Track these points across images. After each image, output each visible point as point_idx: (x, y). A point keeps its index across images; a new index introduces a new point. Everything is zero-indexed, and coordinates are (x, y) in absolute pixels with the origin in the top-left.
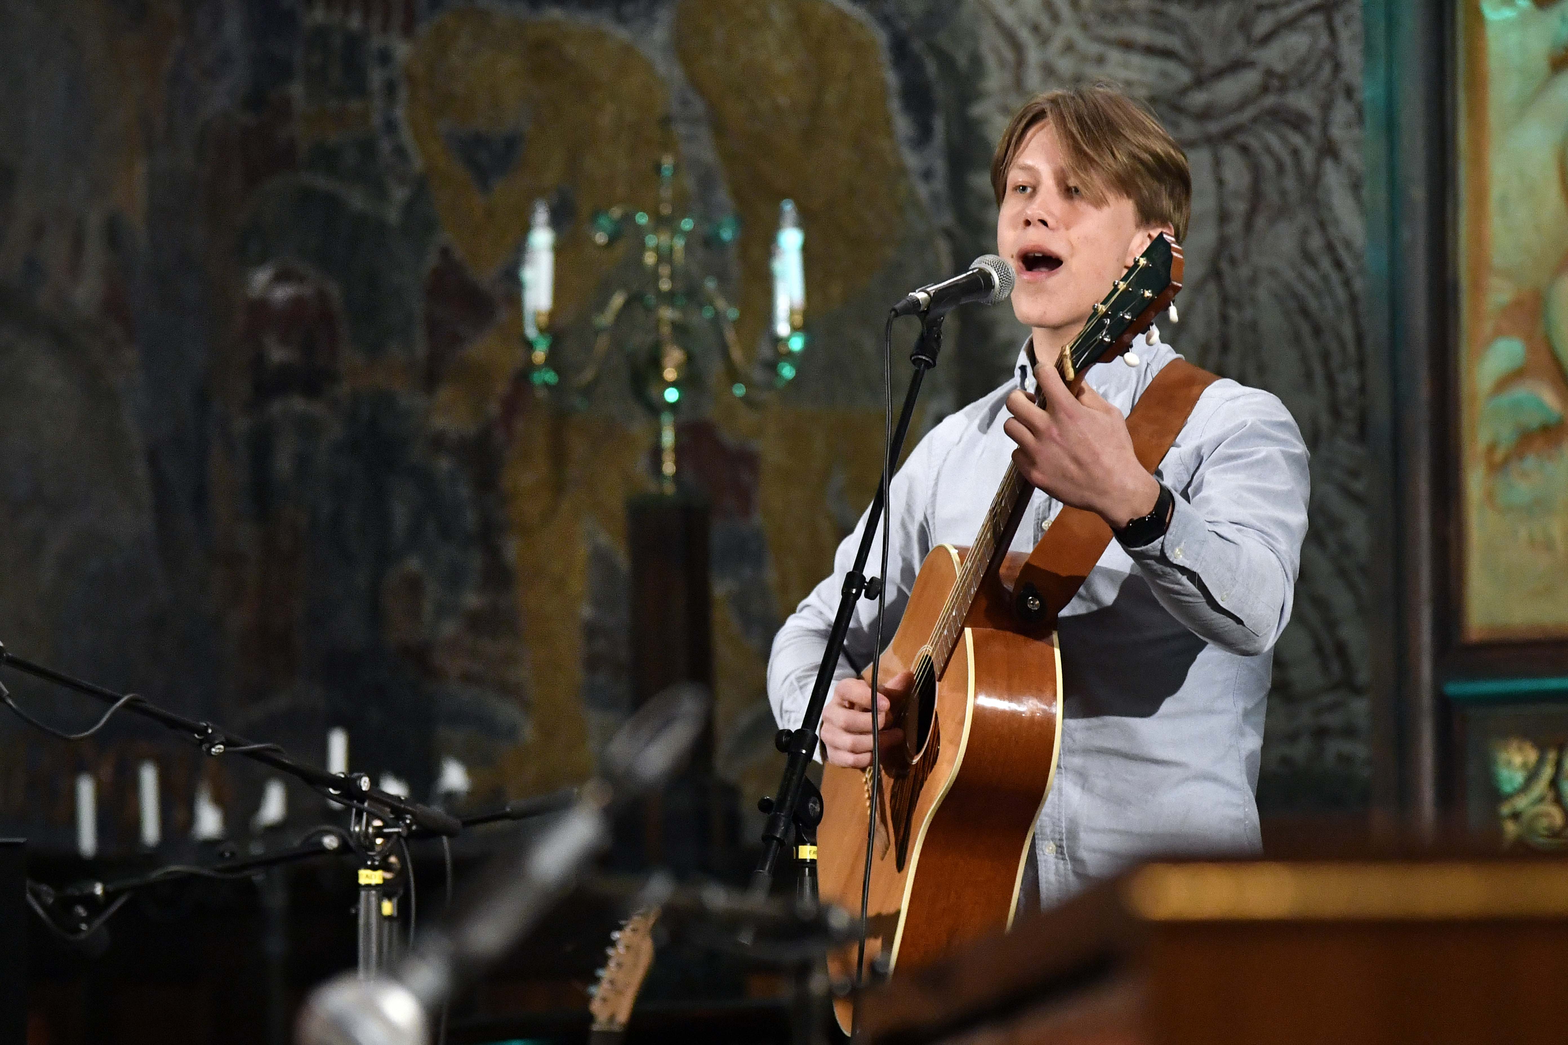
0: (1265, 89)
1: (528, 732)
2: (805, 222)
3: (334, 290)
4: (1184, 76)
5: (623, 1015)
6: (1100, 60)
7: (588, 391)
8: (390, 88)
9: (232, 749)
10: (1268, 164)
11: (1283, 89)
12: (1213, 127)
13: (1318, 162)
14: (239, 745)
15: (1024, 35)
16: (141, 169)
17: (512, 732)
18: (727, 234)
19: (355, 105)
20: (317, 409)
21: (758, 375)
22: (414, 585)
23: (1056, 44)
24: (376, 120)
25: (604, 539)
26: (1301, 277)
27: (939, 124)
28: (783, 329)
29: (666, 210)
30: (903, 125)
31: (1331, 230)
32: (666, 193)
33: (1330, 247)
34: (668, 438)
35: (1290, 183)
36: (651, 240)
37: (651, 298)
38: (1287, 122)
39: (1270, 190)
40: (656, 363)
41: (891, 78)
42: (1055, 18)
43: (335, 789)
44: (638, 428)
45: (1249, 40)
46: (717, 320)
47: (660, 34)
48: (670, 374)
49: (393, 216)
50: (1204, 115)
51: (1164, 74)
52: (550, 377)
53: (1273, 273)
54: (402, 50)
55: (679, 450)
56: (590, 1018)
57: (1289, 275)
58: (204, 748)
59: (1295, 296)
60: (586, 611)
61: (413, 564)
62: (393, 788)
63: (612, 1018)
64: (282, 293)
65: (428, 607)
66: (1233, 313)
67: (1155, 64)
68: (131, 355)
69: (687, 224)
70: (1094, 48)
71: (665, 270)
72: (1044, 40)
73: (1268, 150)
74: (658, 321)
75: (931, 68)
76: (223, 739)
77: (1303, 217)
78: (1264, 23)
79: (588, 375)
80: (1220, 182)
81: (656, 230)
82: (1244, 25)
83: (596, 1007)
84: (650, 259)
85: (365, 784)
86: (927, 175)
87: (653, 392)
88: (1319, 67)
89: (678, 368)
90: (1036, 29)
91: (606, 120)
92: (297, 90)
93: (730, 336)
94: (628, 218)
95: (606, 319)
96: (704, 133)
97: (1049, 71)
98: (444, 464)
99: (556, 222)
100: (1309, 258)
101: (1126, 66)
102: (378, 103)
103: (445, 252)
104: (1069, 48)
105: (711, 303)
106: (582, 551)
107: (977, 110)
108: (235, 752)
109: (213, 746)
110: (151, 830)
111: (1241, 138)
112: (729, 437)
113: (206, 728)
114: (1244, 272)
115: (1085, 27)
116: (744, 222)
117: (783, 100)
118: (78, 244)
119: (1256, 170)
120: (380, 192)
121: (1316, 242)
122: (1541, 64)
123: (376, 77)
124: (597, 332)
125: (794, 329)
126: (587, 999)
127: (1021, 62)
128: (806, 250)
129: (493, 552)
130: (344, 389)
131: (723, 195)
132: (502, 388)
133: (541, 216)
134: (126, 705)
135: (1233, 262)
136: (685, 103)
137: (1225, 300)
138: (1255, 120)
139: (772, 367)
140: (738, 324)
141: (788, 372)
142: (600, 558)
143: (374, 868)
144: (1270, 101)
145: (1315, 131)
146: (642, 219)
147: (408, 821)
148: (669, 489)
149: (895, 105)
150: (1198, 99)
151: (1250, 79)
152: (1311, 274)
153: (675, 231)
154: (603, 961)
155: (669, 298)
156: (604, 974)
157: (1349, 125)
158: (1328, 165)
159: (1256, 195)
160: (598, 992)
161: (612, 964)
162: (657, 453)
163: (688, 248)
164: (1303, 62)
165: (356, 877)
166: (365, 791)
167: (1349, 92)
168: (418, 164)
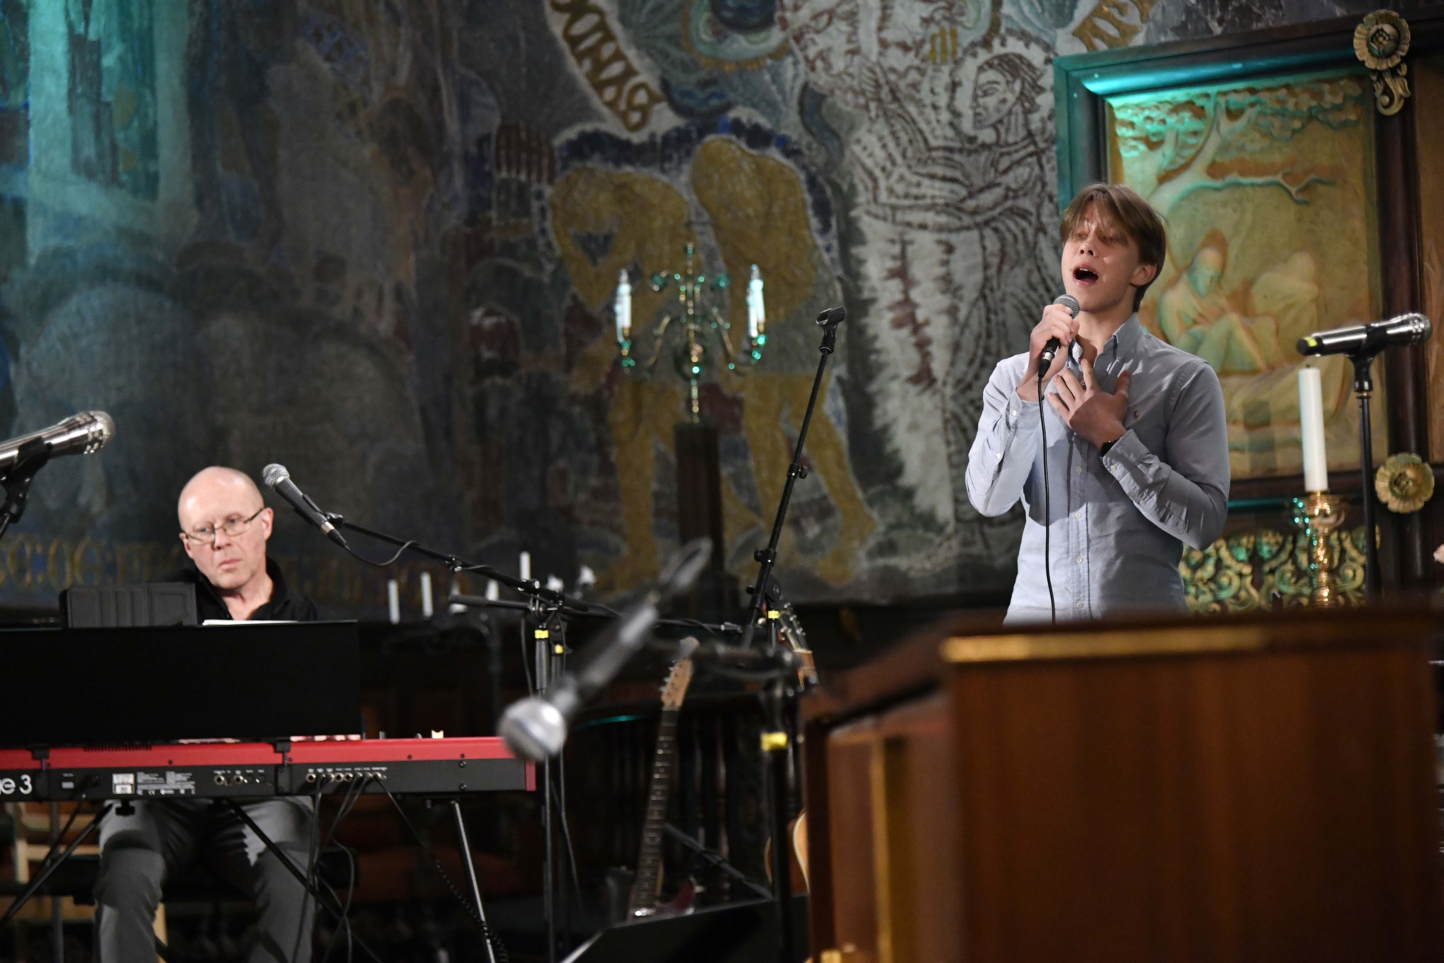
0: (1006, 198)
1: (626, 550)
2: (764, 275)
3: (516, 320)
4: (964, 192)
5: (679, 703)
6: (919, 185)
7: (652, 370)
8: (543, 211)
9: (466, 568)
10: (1009, 237)
11: (1015, 198)
12: (979, 219)
13: (1036, 235)
14: (470, 566)
15: (878, 172)
16: (412, 259)
17: (618, 551)
18: (723, 284)
19: (525, 221)
20: (509, 382)
21: (742, 358)
22: (563, 475)
23: (895, 177)
24: (536, 229)
25: (662, 447)
26: (1028, 296)
27: (834, 221)
28: (754, 333)
29: (690, 272)
30: (815, 223)
31: (1043, 271)
32: (690, 263)
33: (1044, 281)
34: (695, 393)
35: (1021, 247)
36: (683, 289)
37: (684, 320)
38: (1017, 214)
39: (1010, 250)
40: (687, 352)
41: (808, 198)
42: (894, 163)
43: (521, 588)
44: (679, 388)
45: (996, 171)
46: (719, 330)
47: (684, 178)
48: (695, 359)
49: (546, 279)
50: (974, 212)
51: (952, 191)
52: (632, 363)
53: (1013, 295)
54: (548, 191)
55: (700, 399)
56: (662, 704)
57: (1022, 296)
58: (451, 568)
59: (1025, 307)
60: (654, 486)
61: (562, 463)
62: (555, 584)
63: (673, 703)
64: (489, 322)
65: (571, 487)
66: (992, 317)
67: (948, 186)
68: (410, 358)
69: (701, 279)
70: (915, 179)
71: (690, 304)
72: (888, 176)
73: (1009, 230)
74: (688, 331)
75: (829, 191)
76: (460, 563)
77: (1028, 265)
78: (1005, 163)
79: (651, 361)
80: (984, 248)
81: (685, 283)
82: (994, 164)
83: (664, 698)
84: (682, 298)
85: (537, 585)
86: (828, 249)
87: (686, 368)
88: (1034, 184)
89: (698, 355)
90: (883, 169)
91: (657, 224)
92: (493, 214)
93: (726, 338)
94: (670, 277)
95: (661, 330)
96: (709, 229)
97: (891, 191)
98: (577, 410)
99: (631, 281)
100: (1033, 287)
101: (932, 187)
102: (536, 219)
103: (574, 298)
104: (902, 178)
105: (716, 321)
106: (652, 454)
107: (853, 213)
108: (468, 570)
109: (456, 567)
110: (428, 608)
111: (993, 224)
112: (727, 391)
113: (452, 558)
114: (998, 295)
115: (909, 167)
116: (731, 277)
117: (751, 211)
118: (380, 298)
119: (1002, 240)
120: (540, 267)
121: (1035, 278)
122: (1153, 180)
123: (535, 206)
124: (656, 337)
125: (760, 333)
126: (660, 694)
127: (876, 187)
128: (765, 290)
129: (605, 457)
130: (523, 371)
131: (720, 263)
132: (607, 368)
133: (624, 277)
134: (409, 547)
135: (992, 290)
136: (698, 214)
137: (988, 310)
138: (1000, 214)
139: (749, 353)
140: (729, 331)
141: (757, 356)
142: (661, 457)
143: (543, 629)
144: (1009, 204)
145: (1033, 219)
146: (678, 277)
147: (561, 604)
148: (696, 420)
149: (810, 212)
150: (971, 204)
151: (998, 192)
152: (1034, 296)
153: (696, 283)
154: (667, 674)
155: (693, 318)
156: (668, 680)
157: (1051, 216)
158: (1041, 236)
159: (1003, 255)
160: (665, 690)
161: (672, 675)
162: (689, 401)
163: (702, 291)
164: (1026, 182)
165: (534, 634)
166: (537, 589)
167: (1051, 198)
168: (558, 252)
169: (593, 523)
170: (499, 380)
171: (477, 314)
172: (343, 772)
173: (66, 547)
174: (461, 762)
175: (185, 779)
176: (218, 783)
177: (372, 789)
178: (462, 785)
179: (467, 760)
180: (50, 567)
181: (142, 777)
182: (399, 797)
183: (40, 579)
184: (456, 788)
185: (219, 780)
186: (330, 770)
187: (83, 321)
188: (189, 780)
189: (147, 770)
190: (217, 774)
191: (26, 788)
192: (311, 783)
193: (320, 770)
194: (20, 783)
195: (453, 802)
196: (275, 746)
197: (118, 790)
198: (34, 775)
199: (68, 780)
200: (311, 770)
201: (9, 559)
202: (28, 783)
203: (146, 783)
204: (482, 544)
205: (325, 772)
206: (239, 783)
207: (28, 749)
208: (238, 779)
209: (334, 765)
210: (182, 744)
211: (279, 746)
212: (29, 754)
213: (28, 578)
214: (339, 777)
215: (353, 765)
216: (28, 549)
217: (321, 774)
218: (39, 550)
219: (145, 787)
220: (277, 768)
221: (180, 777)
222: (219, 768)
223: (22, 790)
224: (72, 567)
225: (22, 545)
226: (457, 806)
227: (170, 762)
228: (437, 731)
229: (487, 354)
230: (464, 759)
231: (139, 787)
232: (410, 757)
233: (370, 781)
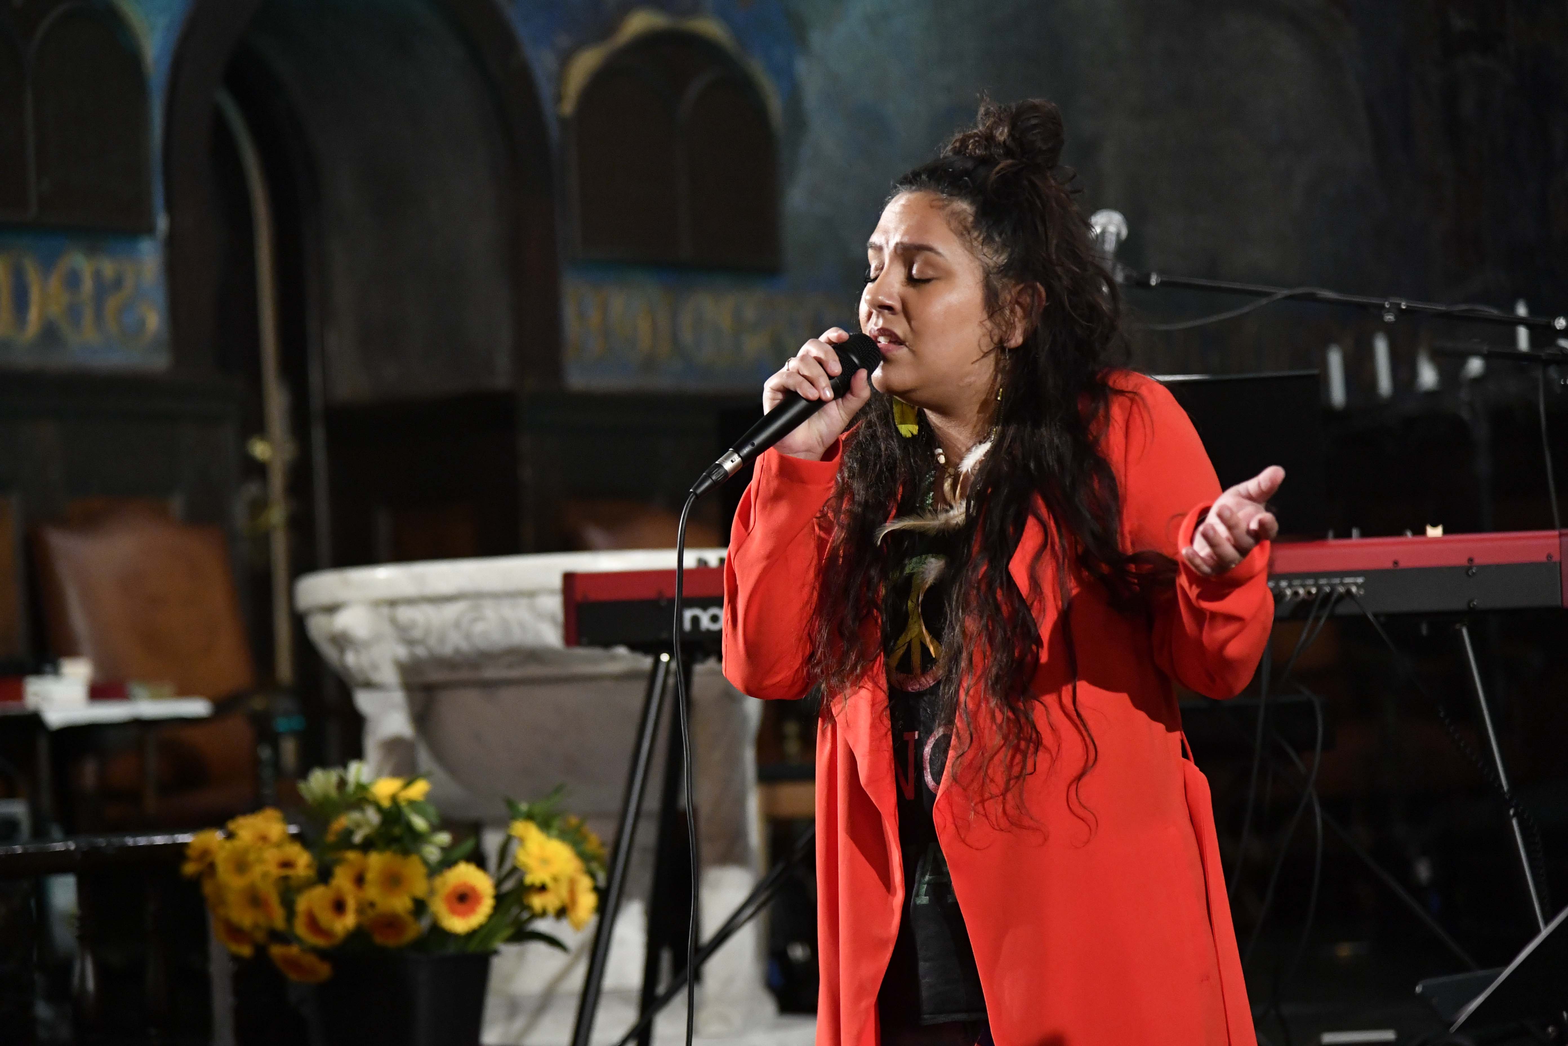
68: (1351, 32)
110: (1385, 383)
170: (1476, 60)
172: (1302, 586)
174: (1470, 568)
177: (1343, 609)
178: (1472, 601)
179: (1476, 566)
182: (1382, 619)
184: (1462, 606)
186: (1284, 584)
195: (1457, 626)
205: (1277, 585)
209: (1289, 577)
214: (1296, 594)
215: (1316, 576)
226: (1465, 631)
228: (1435, 525)
230: (1473, 564)
232: (1396, 563)
233: (1341, 597)
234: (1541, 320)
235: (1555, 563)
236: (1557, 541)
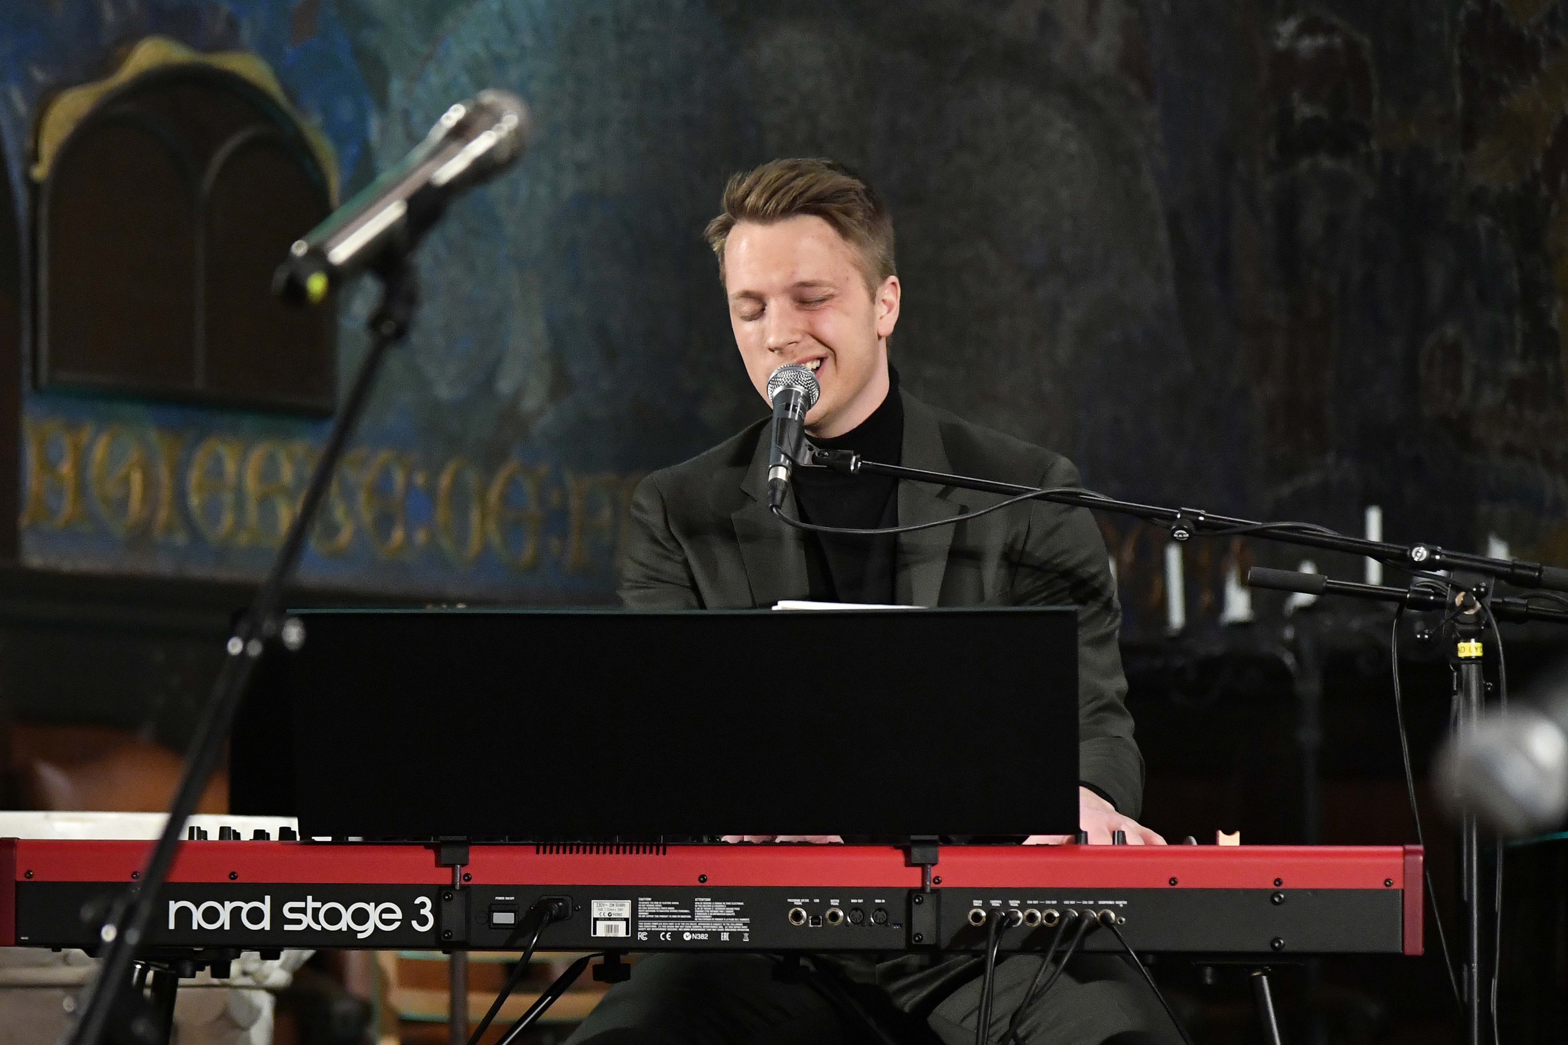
3: (1365, 41)
17: (1559, 505)
20: (1347, 166)
22: (1452, 353)
61: (1450, 330)
64: (1308, 45)
68: (1150, 114)
98: (1483, 222)
110: (1177, 615)
129: (1538, 318)
130: (1376, 144)
169: (1509, 450)
170: (1326, 162)
171: (1287, 28)
172: (1041, 908)
173: (472, 477)
174: (1277, 893)
175: (730, 912)
176: (795, 923)
177: (1096, 942)
178: (1277, 940)
179: (1286, 891)
180: (442, 514)
181: (647, 906)
182: (1150, 959)
183: (421, 537)
184: (1264, 947)
185: (797, 916)
186: (1014, 903)
187: (512, 29)
188: (738, 915)
189: (658, 893)
190: (793, 905)
191: (423, 921)
192: (976, 927)
193: (996, 903)
194: (412, 912)
195: (1256, 974)
196: (907, 853)
197: (602, 930)
198: (439, 895)
199: (504, 908)
200: (977, 903)
201: (362, 498)
202: (426, 912)
203: (654, 917)
204: (1286, 490)
205: (1005, 905)
206: (837, 923)
207: (428, 846)
208: (834, 916)
209: (1023, 894)
210: (726, 844)
211: (917, 853)
212: (430, 856)
213: (398, 535)
214: (1031, 918)
215: (1060, 894)
216: (399, 478)
217: (995, 909)
218: (420, 479)
219: (653, 926)
220: (912, 895)
221: (720, 907)
222: (798, 892)
223: (414, 924)
224: (483, 517)
225: (386, 474)
226: (1265, 981)
227: (703, 878)
228: (1229, 832)
229: (1304, 111)
230: (1281, 887)
231: (641, 926)
232: (1173, 881)
233: (1094, 926)
234: (1395, 548)
235: (1396, 890)
236: (1400, 861)
